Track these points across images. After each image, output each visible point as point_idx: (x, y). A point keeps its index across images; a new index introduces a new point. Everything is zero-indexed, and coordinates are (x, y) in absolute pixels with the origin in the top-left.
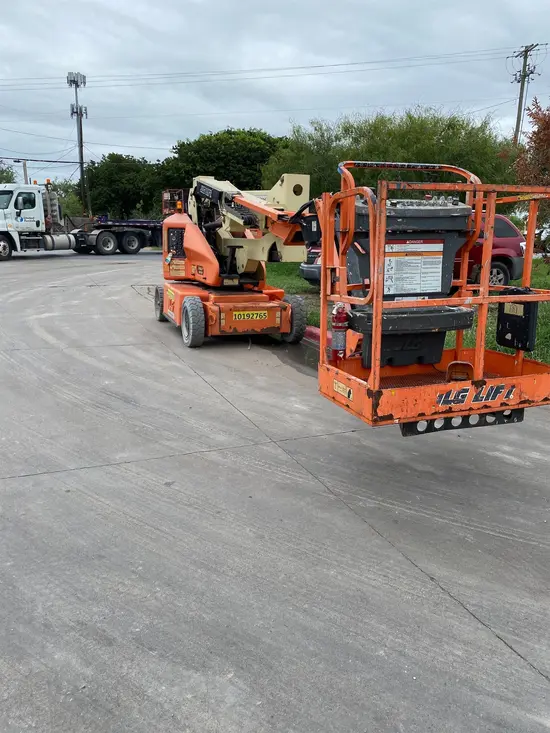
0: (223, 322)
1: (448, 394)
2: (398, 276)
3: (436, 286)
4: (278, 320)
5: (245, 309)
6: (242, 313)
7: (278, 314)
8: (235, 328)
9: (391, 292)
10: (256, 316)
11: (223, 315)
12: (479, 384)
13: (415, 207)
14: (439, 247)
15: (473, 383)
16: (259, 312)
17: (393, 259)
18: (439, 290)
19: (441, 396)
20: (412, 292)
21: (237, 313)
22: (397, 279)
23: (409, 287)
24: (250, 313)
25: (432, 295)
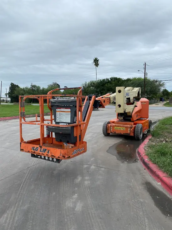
0: (111, 129)
1: (34, 147)
2: (60, 117)
3: (69, 120)
4: (129, 131)
5: (118, 126)
6: (117, 127)
7: (129, 129)
8: (115, 132)
9: (58, 121)
10: (122, 129)
11: (111, 127)
12: (41, 147)
13: (62, 99)
14: (69, 110)
15: (40, 146)
16: (123, 128)
17: (58, 112)
18: (70, 122)
19: (32, 148)
20: (63, 122)
21: (116, 127)
22: (59, 118)
23: (63, 120)
24: (120, 128)
25: (69, 123)
